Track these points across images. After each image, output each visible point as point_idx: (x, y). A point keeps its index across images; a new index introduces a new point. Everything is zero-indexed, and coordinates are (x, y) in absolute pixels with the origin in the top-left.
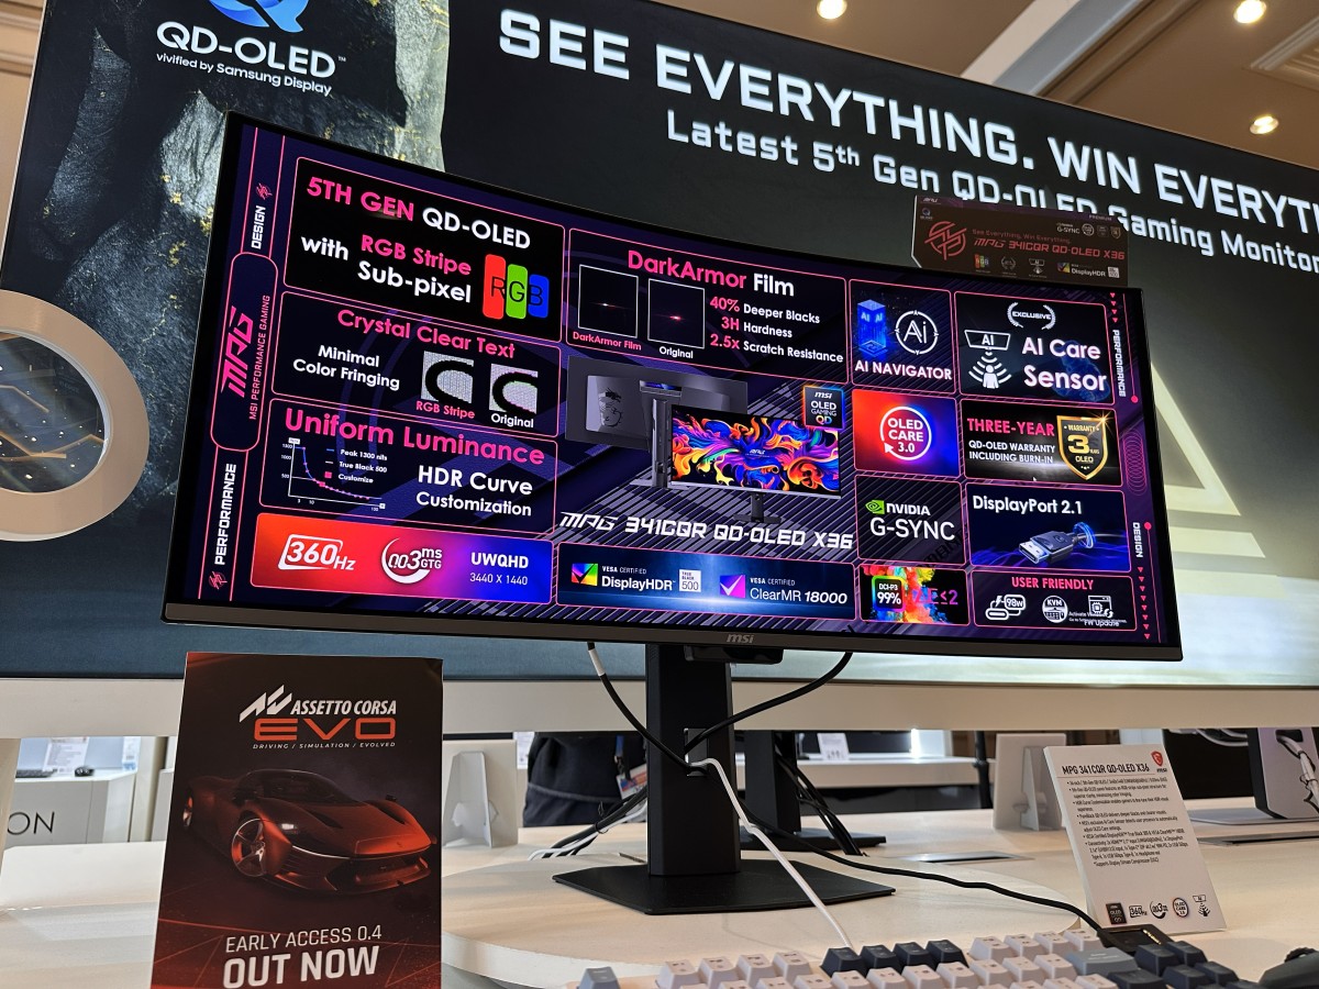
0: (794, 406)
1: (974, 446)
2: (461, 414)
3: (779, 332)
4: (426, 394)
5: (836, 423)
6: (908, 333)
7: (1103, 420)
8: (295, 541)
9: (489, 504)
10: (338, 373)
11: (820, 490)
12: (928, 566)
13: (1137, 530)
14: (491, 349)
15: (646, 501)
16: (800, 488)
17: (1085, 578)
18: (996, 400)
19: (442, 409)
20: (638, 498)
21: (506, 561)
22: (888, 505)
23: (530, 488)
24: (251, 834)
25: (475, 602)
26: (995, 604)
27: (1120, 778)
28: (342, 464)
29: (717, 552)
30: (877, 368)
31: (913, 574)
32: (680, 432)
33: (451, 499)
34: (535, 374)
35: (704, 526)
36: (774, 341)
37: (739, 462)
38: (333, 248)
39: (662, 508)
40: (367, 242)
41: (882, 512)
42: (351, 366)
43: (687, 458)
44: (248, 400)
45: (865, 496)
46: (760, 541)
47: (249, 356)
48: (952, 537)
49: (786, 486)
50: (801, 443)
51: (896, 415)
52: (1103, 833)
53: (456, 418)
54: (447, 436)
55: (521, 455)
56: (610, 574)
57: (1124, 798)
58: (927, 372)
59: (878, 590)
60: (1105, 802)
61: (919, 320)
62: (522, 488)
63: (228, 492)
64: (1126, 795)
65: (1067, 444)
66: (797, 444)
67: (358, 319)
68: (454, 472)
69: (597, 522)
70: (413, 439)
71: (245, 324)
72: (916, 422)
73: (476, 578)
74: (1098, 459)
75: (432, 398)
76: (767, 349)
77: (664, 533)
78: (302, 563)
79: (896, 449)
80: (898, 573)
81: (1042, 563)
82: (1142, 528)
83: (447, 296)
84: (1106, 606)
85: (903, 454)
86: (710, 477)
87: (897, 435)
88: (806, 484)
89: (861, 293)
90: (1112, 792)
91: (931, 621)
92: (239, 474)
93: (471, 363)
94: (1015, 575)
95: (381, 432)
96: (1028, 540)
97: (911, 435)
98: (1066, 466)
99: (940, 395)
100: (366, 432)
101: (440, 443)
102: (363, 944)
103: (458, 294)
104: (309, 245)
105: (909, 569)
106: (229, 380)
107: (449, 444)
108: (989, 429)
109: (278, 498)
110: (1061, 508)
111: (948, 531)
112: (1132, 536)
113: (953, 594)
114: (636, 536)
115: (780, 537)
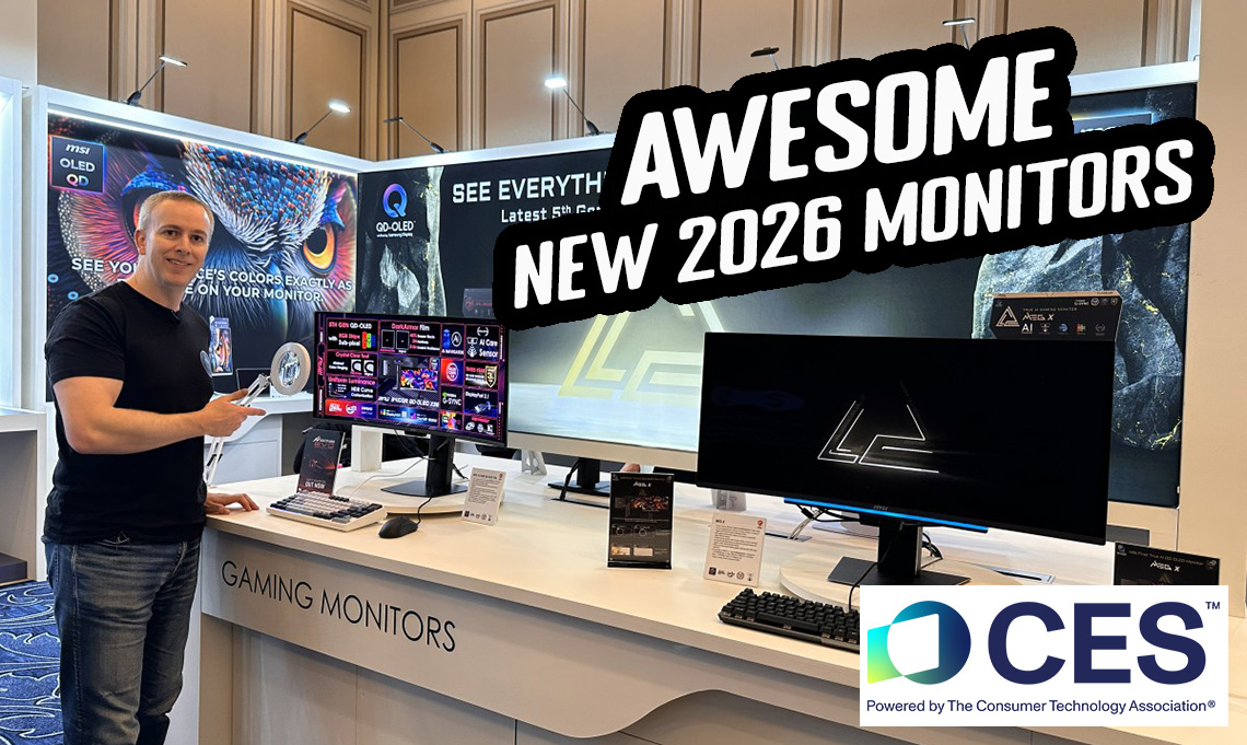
0: (428, 364)
1: (467, 376)
4: (352, 370)
5: (437, 369)
6: (454, 340)
7: (496, 368)
9: (365, 395)
10: (336, 368)
11: (432, 390)
12: (454, 413)
14: (364, 357)
15: (396, 394)
16: (428, 389)
19: (355, 373)
21: (367, 409)
22: (447, 394)
23: (372, 391)
28: (338, 388)
29: (410, 407)
30: (447, 352)
32: (403, 374)
33: (357, 395)
34: (373, 362)
35: (407, 400)
36: (424, 345)
37: (415, 382)
38: (334, 338)
39: (399, 395)
40: (340, 335)
41: (446, 396)
42: (339, 366)
43: (404, 381)
44: (322, 376)
45: (442, 391)
46: (419, 404)
47: (322, 366)
49: (425, 389)
51: (450, 367)
53: (358, 375)
55: (370, 383)
56: (388, 412)
58: (458, 352)
61: (457, 335)
63: (320, 394)
66: (428, 376)
67: (340, 354)
68: (358, 388)
69: (386, 399)
70: (350, 381)
71: (321, 359)
72: (454, 368)
73: (362, 413)
75: (354, 371)
76: (423, 348)
77: (399, 402)
79: (450, 377)
83: (355, 345)
85: (451, 379)
86: (409, 387)
87: (450, 373)
92: (322, 391)
93: (360, 361)
95: (345, 380)
96: (476, 406)
97: (453, 373)
98: (486, 383)
99: (460, 359)
100: (342, 380)
103: (358, 344)
104: (330, 339)
105: (450, 413)
106: (319, 372)
107: (357, 381)
108: (471, 370)
109: (328, 396)
111: (459, 403)
112: (499, 407)
113: (459, 421)
114: (393, 403)
115: (423, 403)
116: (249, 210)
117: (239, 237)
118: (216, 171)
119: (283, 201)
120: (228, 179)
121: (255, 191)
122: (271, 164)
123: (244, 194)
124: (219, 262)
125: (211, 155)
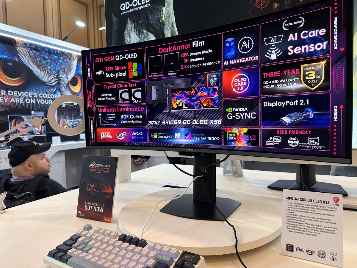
0: (204, 82)
1: (265, 84)
2: (127, 102)
3: (200, 59)
4: (120, 100)
5: (217, 85)
6: (243, 46)
7: (324, 63)
8: (103, 133)
9: (134, 121)
10: (105, 99)
11: (212, 107)
12: (246, 128)
13: (335, 109)
14: (131, 85)
15: (167, 116)
16: (206, 107)
17: (308, 130)
18: (275, 64)
19: (123, 102)
20: (165, 116)
21: (138, 134)
22: (233, 109)
23: (142, 117)
24: (89, 186)
25: (133, 142)
26: (270, 140)
27: (312, 204)
28: (108, 117)
29: (184, 128)
30: (231, 62)
31: (241, 130)
32: (174, 96)
33: (127, 121)
34: (140, 89)
35: (181, 121)
36: (198, 62)
37: (189, 102)
38: (101, 72)
39: (170, 117)
40: (107, 69)
41: (231, 111)
42: (107, 97)
43: (176, 103)
44: (92, 108)
45: (226, 107)
46: (195, 124)
47: (91, 100)
48: (255, 117)
49: (202, 107)
50: (206, 93)
51: (237, 78)
52: (296, 221)
53: (126, 103)
54: (125, 108)
55: (139, 109)
56: (159, 135)
57: (312, 212)
58: (249, 59)
59: (229, 136)
60: (301, 211)
61: (246, 40)
62: (140, 117)
63: (92, 125)
64: (313, 211)
65: (305, 76)
66: (205, 93)
67: (107, 86)
68: (127, 115)
69: (156, 123)
70: (119, 110)
71: (90, 93)
72: (244, 78)
73: (133, 138)
74: (319, 80)
75: (121, 100)
76: (197, 66)
77: (171, 124)
78: (104, 137)
79: (236, 90)
80: (236, 130)
81: (289, 125)
82: (338, 109)
83: (122, 76)
84: (316, 141)
85: (239, 91)
86: (182, 108)
87: (237, 84)
88: (208, 106)
89: (226, 36)
90: (306, 209)
91: (246, 145)
92: (93, 122)
93: (128, 90)
94: (278, 130)
95: (114, 109)
96: (285, 116)
97: (242, 84)
98: (303, 85)
99: (253, 67)
100: (111, 110)
101: (124, 110)
102: (102, 207)
103: (124, 74)
104: (97, 73)
105: (240, 129)
106: (89, 105)
107: (126, 109)
108: (272, 75)
109: (99, 125)
110: (299, 103)
111: (254, 115)
112: (333, 111)
113: (254, 137)
114: (165, 125)
115: (200, 122)
116: (45, 68)
117: (42, 79)
118: (31, 52)
119: (59, 65)
120: (36, 56)
121: (48, 61)
122: (54, 50)
123: (43, 62)
124: (34, 90)
125: (28, 45)
